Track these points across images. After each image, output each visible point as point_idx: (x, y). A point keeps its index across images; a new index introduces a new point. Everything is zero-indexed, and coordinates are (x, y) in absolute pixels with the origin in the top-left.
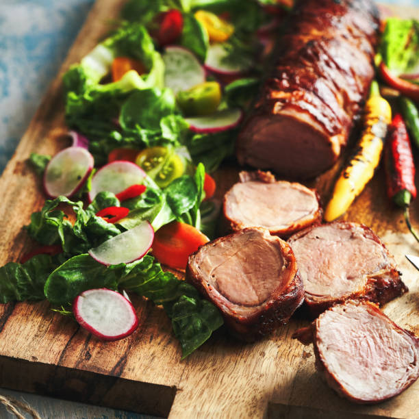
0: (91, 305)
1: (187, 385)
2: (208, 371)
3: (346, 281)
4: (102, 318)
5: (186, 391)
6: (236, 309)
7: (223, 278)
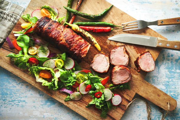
0: (115, 103)
1: (136, 91)
2: (134, 87)
3: (125, 57)
4: (118, 101)
5: (137, 92)
6: (128, 80)
7: (121, 80)
